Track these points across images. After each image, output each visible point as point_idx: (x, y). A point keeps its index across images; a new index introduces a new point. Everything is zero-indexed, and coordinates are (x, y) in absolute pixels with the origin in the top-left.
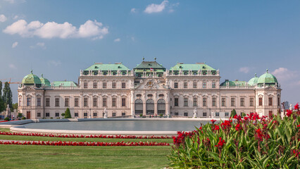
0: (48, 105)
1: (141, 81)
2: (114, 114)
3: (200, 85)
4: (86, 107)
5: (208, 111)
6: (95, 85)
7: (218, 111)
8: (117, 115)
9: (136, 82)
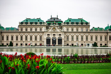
0: (3, 40)
1: (50, 28)
2: (36, 44)
3: (80, 30)
4: (22, 41)
5: (84, 43)
6: (26, 30)
7: (89, 43)
8: (37, 45)
9: (47, 28)
